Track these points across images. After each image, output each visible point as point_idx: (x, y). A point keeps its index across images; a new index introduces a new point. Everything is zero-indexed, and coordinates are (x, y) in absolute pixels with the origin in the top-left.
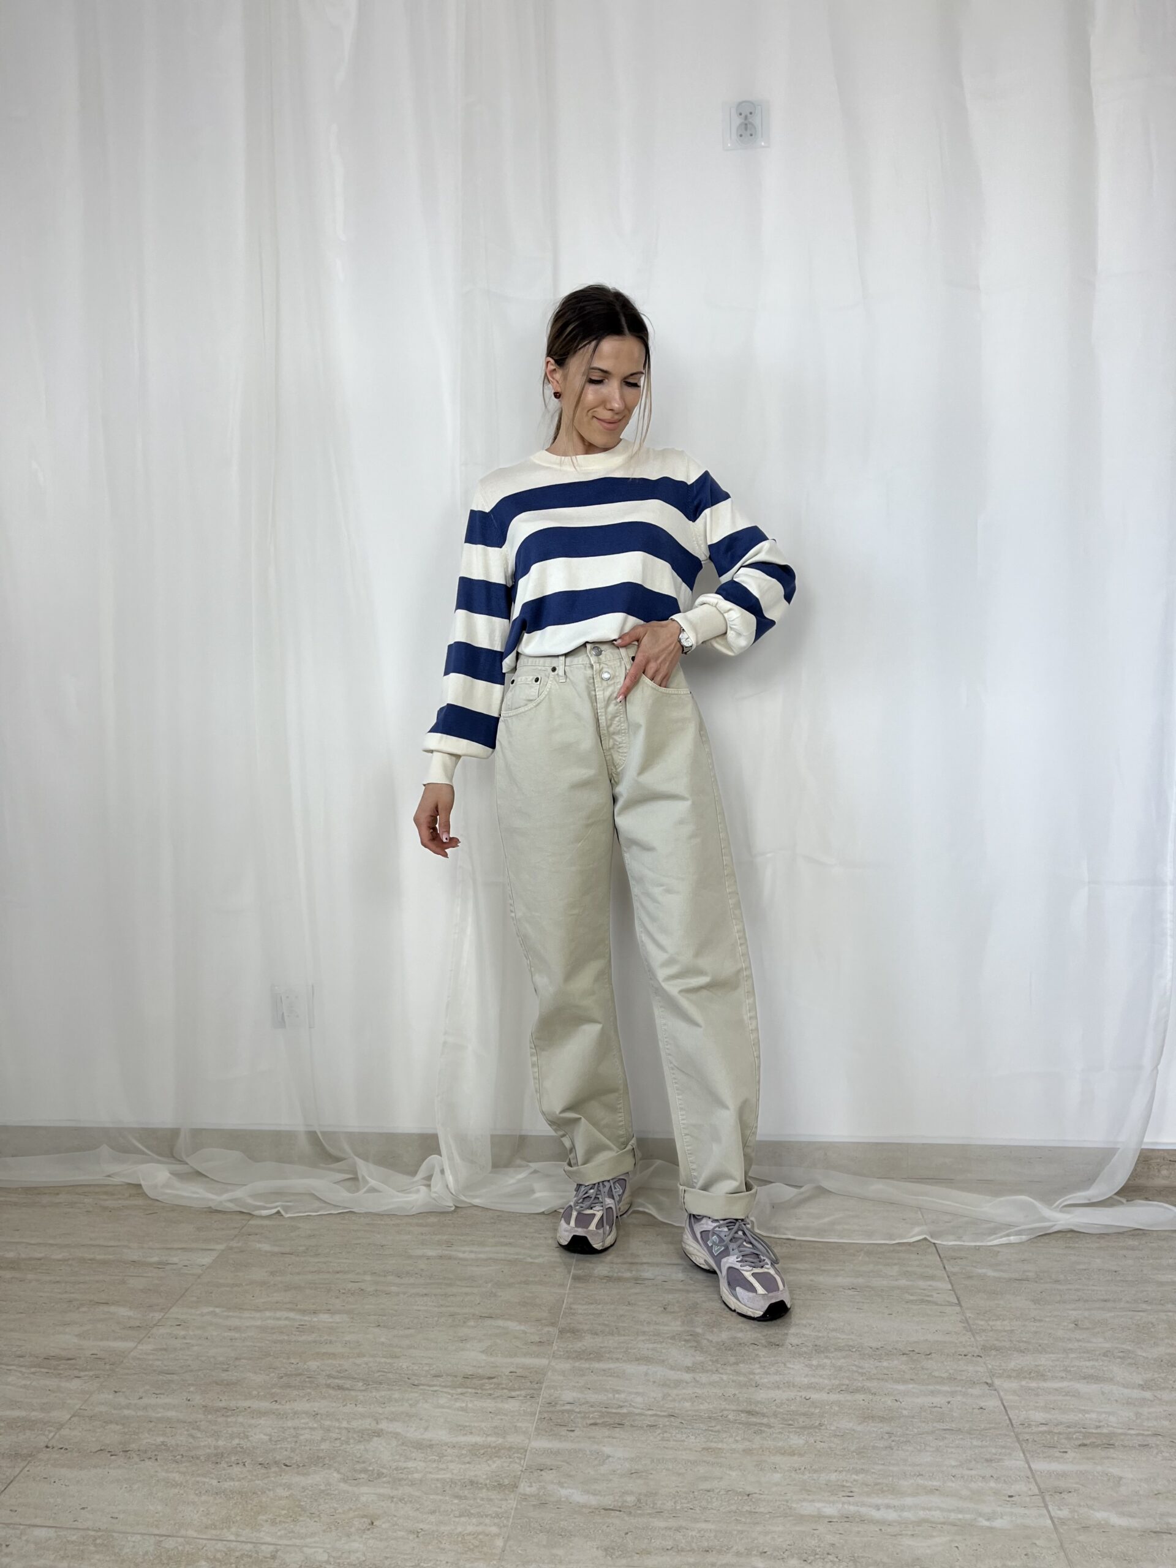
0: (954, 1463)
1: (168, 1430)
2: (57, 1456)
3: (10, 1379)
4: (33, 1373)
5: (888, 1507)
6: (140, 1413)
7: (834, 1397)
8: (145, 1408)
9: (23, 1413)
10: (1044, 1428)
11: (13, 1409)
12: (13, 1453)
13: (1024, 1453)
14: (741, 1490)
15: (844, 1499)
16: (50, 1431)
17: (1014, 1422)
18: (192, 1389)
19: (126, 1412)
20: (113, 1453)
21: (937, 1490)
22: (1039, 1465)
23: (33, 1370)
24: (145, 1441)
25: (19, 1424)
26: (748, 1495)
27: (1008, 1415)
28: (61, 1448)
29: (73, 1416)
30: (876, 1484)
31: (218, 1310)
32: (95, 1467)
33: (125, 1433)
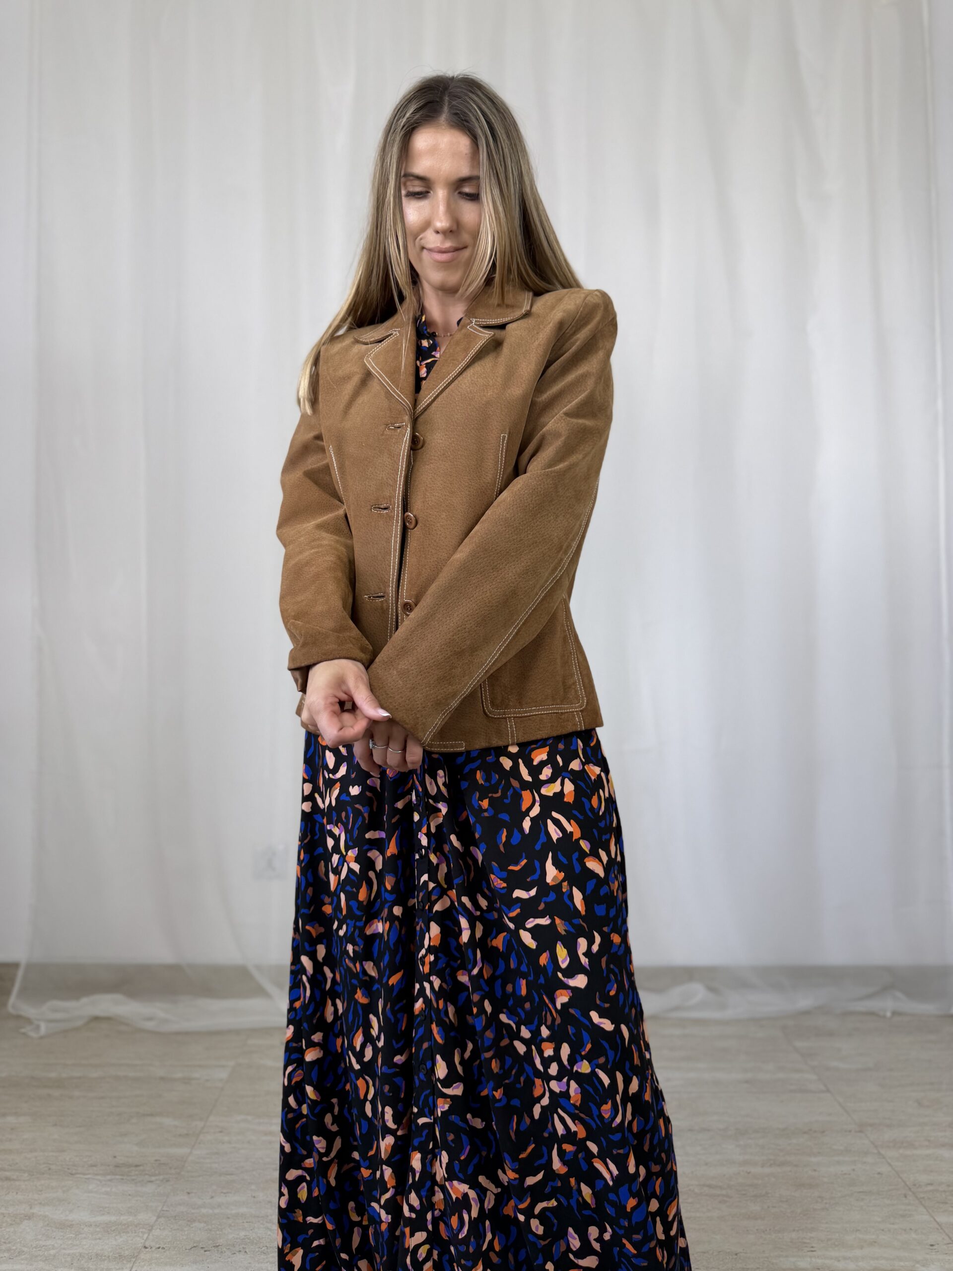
0: (879, 1220)
1: (246, 1225)
2: (158, 1256)
3: (91, 1187)
4: (110, 1180)
5: (845, 1258)
6: (216, 1211)
7: (767, 1170)
8: (219, 1206)
9: (113, 1218)
10: (930, 1188)
11: (103, 1214)
12: (117, 1255)
13: (925, 1207)
14: (728, 1251)
15: (810, 1253)
16: (143, 1233)
17: (908, 1183)
18: (253, 1187)
19: (204, 1211)
20: (206, 1249)
21: (875, 1242)
22: (942, 1219)
23: (109, 1177)
24: (230, 1237)
25: (113, 1228)
26: (736, 1254)
27: (901, 1178)
28: (159, 1248)
29: (159, 1217)
30: (829, 1240)
31: (249, 1118)
32: (195, 1262)
33: (211, 1230)
